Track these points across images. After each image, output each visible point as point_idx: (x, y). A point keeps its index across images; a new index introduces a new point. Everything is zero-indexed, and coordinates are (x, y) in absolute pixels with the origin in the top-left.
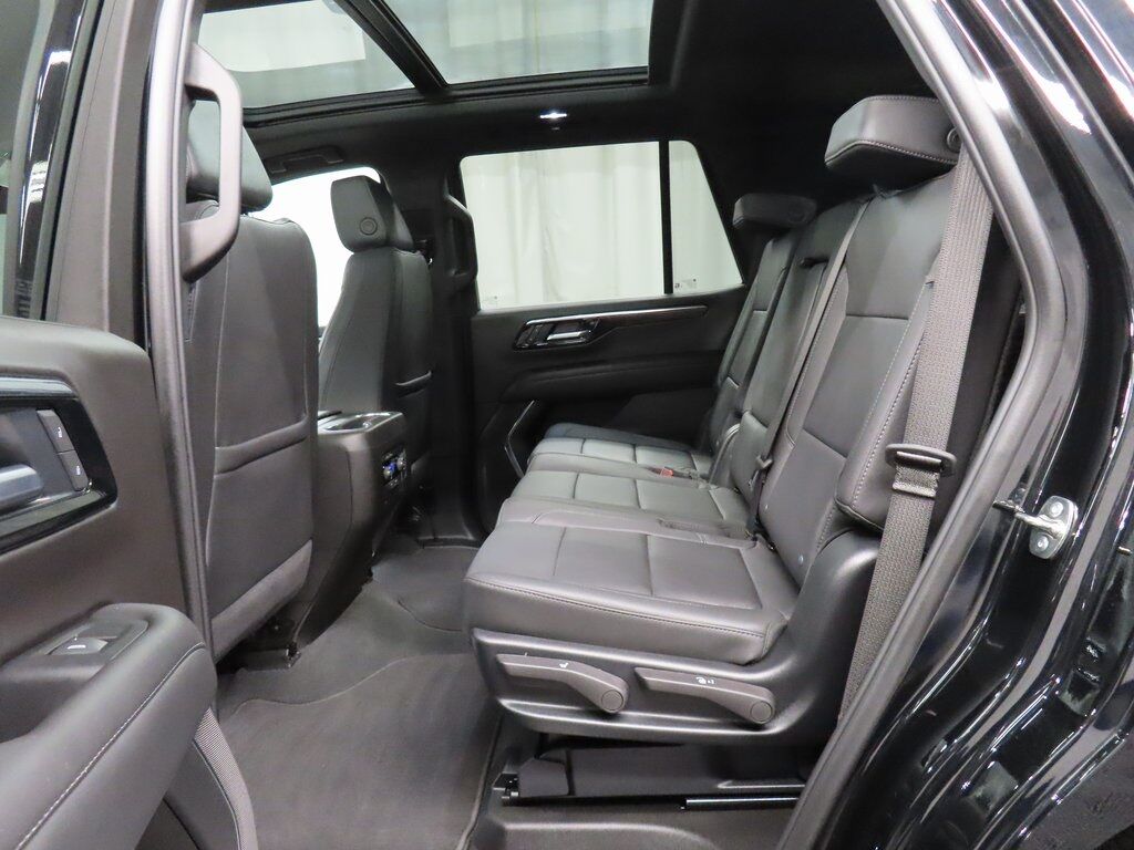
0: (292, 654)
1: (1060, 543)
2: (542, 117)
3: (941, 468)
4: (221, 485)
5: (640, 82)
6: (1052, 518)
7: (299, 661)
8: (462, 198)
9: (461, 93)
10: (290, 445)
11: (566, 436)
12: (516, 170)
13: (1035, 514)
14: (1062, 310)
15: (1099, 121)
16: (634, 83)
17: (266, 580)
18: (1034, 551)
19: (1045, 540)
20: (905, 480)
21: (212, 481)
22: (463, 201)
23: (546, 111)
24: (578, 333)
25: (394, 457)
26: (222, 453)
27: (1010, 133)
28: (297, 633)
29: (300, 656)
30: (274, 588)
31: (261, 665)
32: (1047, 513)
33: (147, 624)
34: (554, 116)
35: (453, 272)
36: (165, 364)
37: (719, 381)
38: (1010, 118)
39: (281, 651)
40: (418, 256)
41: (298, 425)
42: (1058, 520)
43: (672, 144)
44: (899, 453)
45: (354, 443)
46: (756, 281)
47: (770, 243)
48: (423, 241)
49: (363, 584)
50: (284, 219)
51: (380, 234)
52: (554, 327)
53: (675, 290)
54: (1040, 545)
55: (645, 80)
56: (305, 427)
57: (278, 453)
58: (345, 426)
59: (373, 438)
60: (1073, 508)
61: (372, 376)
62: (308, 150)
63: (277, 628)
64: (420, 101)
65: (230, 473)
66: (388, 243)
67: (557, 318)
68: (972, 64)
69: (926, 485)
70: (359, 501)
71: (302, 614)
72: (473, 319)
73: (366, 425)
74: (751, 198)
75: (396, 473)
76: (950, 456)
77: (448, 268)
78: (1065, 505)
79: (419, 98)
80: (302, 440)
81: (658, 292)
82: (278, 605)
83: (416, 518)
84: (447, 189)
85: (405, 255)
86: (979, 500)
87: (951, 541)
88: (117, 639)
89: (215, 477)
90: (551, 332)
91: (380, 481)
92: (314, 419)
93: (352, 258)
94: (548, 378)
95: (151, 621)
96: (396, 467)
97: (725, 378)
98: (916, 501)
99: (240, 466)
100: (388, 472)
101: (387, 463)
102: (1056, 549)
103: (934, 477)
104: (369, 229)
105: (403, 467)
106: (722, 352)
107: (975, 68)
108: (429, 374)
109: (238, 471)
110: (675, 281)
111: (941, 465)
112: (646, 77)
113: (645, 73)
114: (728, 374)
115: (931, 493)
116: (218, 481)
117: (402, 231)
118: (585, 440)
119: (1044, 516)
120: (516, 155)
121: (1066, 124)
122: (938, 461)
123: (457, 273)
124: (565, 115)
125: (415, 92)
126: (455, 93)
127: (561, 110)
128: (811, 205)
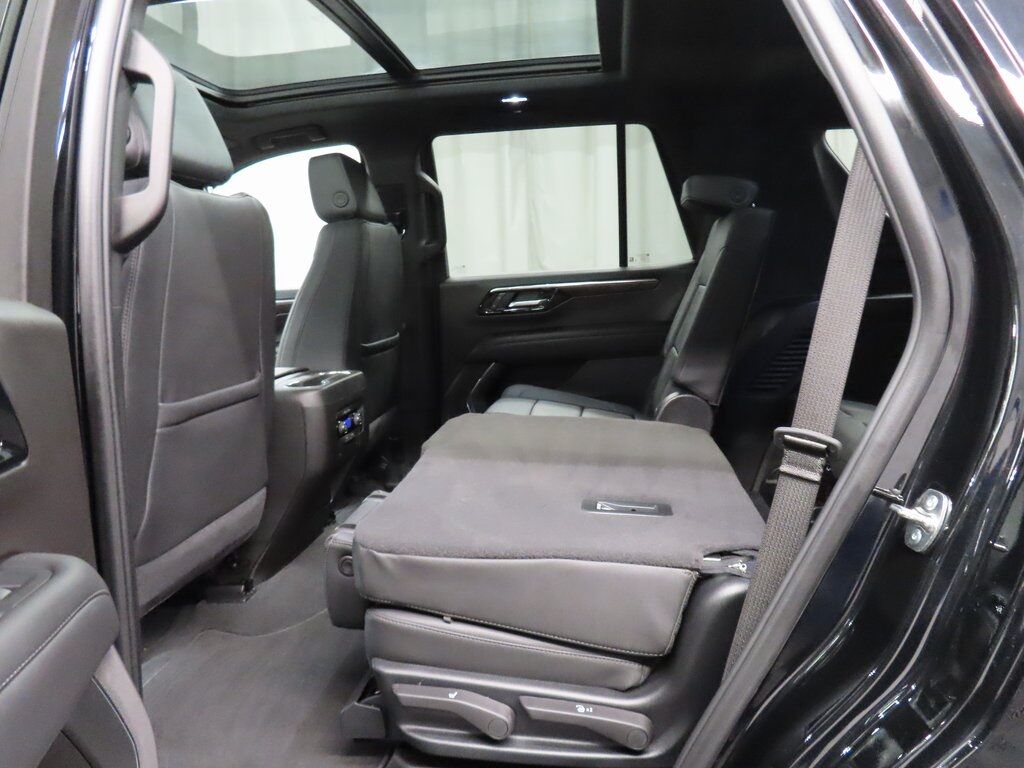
0: (247, 589)
1: (932, 538)
2: (504, 101)
3: (828, 453)
4: (165, 438)
5: (594, 69)
6: (927, 511)
7: (253, 597)
8: (434, 175)
9: (429, 78)
10: (243, 400)
11: (521, 396)
12: (507, 148)
13: (911, 505)
14: (947, 302)
15: (990, 114)
16: (590, 69)
17: (214, 524)
18: (908, 543)
19: (919, 532)
20: (791, 463)
21: (154, 435)
22: (434, 177)
23: (508, 95)
24: (537, 302)
25: (351, 413)
26: (165, 409)
27: (899, 123)
28: (254, 571)
29: (255, 592)
30: (222, 531)
31: (218, 598)
32: (923, 505)
33: (51, 574)
34: (515, 100)
35: (424, 242)
36: (92, 329)
37: (665, 351)
38: (901, 109)
39: (237, 587)
40: (390, 228)
41: (253, 381)
42: (931, 515)
43: (627, 127)
44: (786, 436)
45: (310, 399)
47: (716, 222)
48: (395, 214)
49: (325, 526)
50: (242, 194)
51: (352, 206)
52: (517, 295)
53: (629, 264)
54: (914, 537)
55: (598, 68)
56: (259, 384)
57: (229, 408)
58: (306, 383)
59: (328, 395)
60: (947, 504)
61: (337, 336)
62: (291, 129)
63: (235, 565)
64: (393, 85)
65: (174, 427)
66: (360, 215)
67: (518, 287)
68: (865, 54)
69: (811, 469)
70: (314, 451)
71: (259, 554)
72: (441, 286)
73: (324, 382)
74: (696, 180)
75: (353, 427)
76: (835, 442)
77: (419, 238)
78: (940, 498)
79: (392, 82)
80: (256, 396)
81: (614, 265)
82: (228, 547)
83: (384, 466)
84: (419, 166)
85: (373, 227)
86: (857, 488)
87: (827, 528)
88: (21, 588)
89: (158, 430)
90: (514, 299)
91: (334, 435)
92: (270, 378)
93: (325, 228)
94: (509, 342)
95: (54, 571)
96: (352, 421)
97: (671, 348)
98: (802, 484)
99: (186, 420)
100: (343, 426)
101: (343, 418)
102: (929, 543)
103: (820, 461)
104: (341, 202)
105: (359, 422)
106: (669, 323)
107: (869, 60)
108: (398, 335)
109: (182, 425)
110: (629, 255)
111: (827, 450)
112: (599, 64)
113: (598, 60)
114: (673, 345)
115: (816, 477)
116: (162, 434)
117: (374, 204)
118: (537, 400)
119: (919, 509)
120: (506, 134)
121: (955, 115)
122: (824, 446)
123: (427, 243)
124: (525, 99)
125: (387, 76)
126: (424, 78)
127: (522, 94)
128: (752, 187)
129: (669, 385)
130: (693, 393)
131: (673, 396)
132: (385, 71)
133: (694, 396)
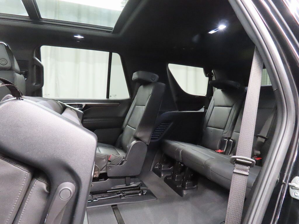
2: (75, 36)
5: (109, 32)
8: (40, 59)
16: (107, 32)
20: (238, 169)
23: (76, 34)
32: (295, 182)
34: (79, 37)
40: (22, 76)
43: (113, 54)
44: (237, 159)
46: (136, 97)
48: (24, 72)
51: (9, 65)
53: (110, 98)
55: (111, 32)
64: (30, 21)
74: (140, 72)
77: (32, 82)
81: (104, 97)
84: (35, 55)
103: (248, 168)
104: (4, 63)
110: (110, 95)
113: (112, 30)
114: (127, 124)
115: (247, 173)
117: (16, 66)
122: (251, 162)
123: (35, 84)
124: (83, 37)
125: (29, 18)
126: (44, 22)
127: (82, 35)
128: (157, 76)
129: (132, 138)
130: (142, 141)
131: (134, 142)
132: (28, 15)
133: (142, 142)
